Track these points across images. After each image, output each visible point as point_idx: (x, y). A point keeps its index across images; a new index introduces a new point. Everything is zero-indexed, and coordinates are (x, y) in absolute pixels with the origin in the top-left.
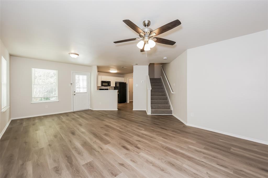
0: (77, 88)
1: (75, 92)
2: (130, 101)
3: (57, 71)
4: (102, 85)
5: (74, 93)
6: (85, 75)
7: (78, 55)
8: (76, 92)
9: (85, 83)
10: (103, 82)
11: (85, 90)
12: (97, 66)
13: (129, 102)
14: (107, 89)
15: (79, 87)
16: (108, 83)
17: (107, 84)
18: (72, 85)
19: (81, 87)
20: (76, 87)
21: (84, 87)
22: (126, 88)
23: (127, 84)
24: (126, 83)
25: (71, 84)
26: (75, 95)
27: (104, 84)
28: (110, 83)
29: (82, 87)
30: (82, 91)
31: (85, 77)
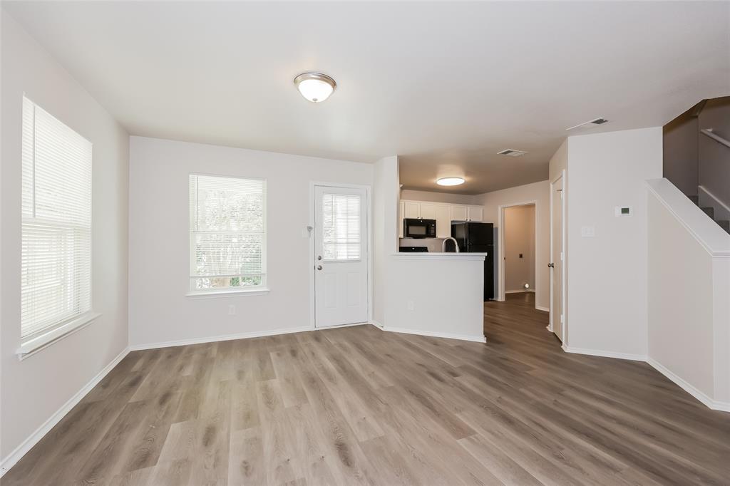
0: (330, 242)
1: (320, 259)
2: (508, 292)
3: (266, 182)
4: (408, 234)
5: (319, 263)
6: (354, 194)
7: (334, 84)
8: (326, 257)
9: (355, 227)
10: (409, 223)
11: (355, 253)
12: (398, 157)
13: (503, 300)
14: (424, 249)
15: (334, 241)
16: (428, 227)
17: (422, 230)
18: (312, 231)
19: (339, 241)
20: (325, 241)
21: (350, 241)
22: (494, 245)
23: (497, 228)
24: (492, 224)
25: (310, 228)
26: (320, 269)
27: (413, 230)
28: (435, 225)
29: (345, 241)
30: (343, 254)
31: (354, 203)
